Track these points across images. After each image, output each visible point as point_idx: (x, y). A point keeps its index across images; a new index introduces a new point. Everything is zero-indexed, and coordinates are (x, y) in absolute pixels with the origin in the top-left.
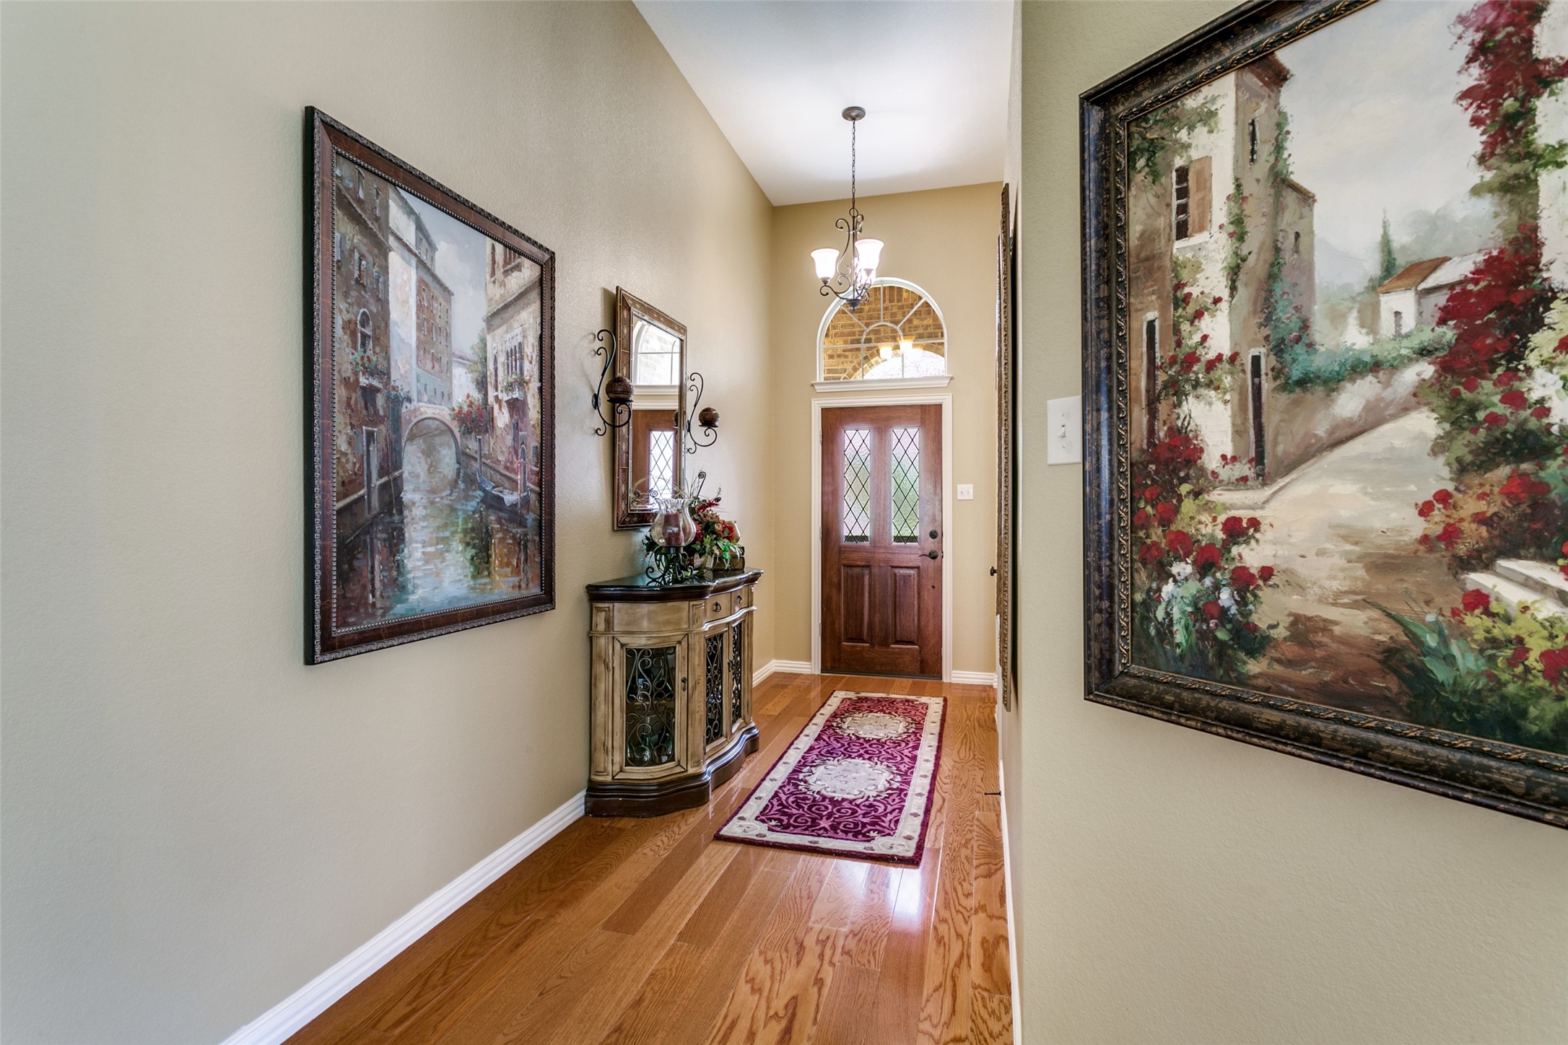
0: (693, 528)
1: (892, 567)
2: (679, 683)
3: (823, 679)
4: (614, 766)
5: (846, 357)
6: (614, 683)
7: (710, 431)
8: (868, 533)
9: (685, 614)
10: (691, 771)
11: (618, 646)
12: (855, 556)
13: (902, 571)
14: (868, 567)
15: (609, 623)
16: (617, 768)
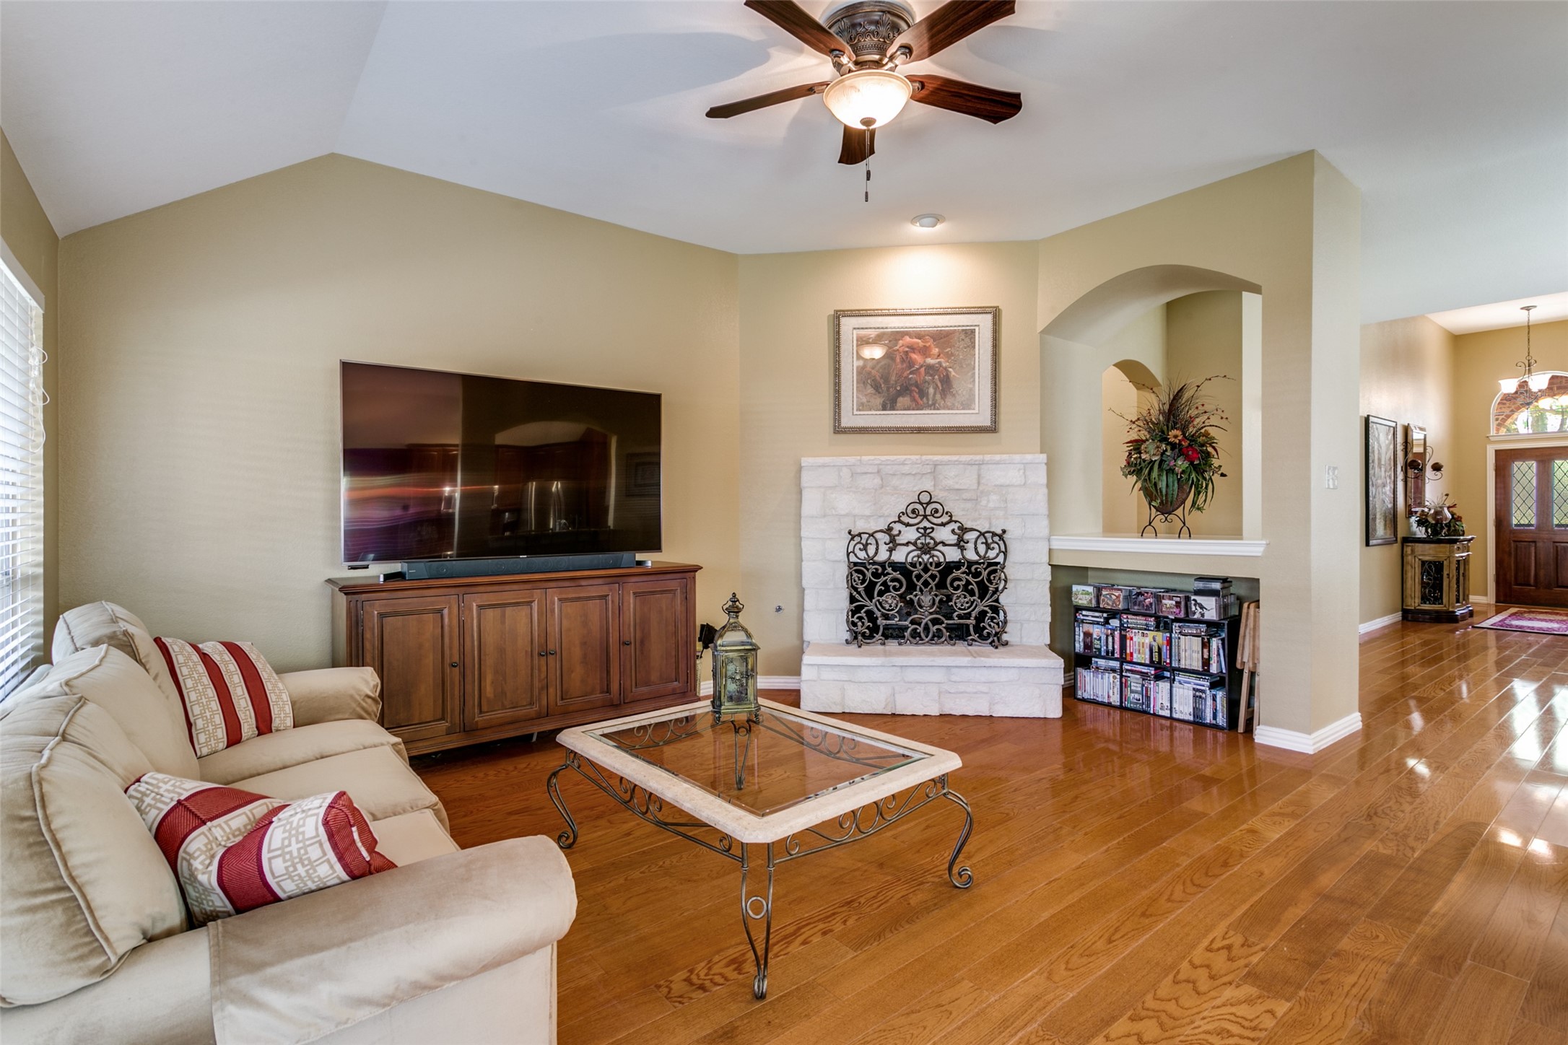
0: (1449, 516)
1: (1554, 542)
2: (1445, 576)
3: (1496, 606)
4: (1414, 602)
5: (1504, 404)
6: (1414, 576)
7: (1438, 473)
8: (1533, 522)
9: (1448, 549)
10: (1451, 609)
11: (1417, 560)
12: (1523, 535)
13: (1563, 544)
14: (1535, 542)
15: (1413, 551)
16: (1416, 605)
